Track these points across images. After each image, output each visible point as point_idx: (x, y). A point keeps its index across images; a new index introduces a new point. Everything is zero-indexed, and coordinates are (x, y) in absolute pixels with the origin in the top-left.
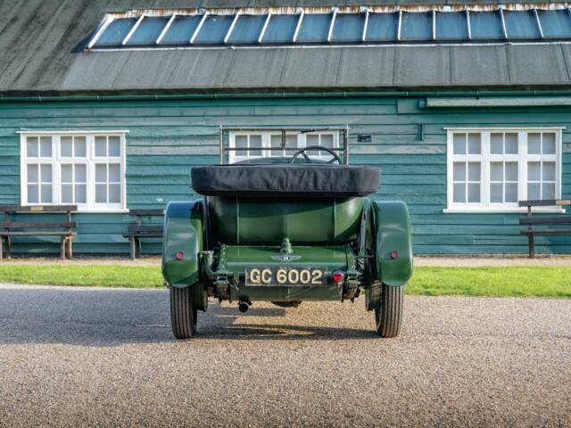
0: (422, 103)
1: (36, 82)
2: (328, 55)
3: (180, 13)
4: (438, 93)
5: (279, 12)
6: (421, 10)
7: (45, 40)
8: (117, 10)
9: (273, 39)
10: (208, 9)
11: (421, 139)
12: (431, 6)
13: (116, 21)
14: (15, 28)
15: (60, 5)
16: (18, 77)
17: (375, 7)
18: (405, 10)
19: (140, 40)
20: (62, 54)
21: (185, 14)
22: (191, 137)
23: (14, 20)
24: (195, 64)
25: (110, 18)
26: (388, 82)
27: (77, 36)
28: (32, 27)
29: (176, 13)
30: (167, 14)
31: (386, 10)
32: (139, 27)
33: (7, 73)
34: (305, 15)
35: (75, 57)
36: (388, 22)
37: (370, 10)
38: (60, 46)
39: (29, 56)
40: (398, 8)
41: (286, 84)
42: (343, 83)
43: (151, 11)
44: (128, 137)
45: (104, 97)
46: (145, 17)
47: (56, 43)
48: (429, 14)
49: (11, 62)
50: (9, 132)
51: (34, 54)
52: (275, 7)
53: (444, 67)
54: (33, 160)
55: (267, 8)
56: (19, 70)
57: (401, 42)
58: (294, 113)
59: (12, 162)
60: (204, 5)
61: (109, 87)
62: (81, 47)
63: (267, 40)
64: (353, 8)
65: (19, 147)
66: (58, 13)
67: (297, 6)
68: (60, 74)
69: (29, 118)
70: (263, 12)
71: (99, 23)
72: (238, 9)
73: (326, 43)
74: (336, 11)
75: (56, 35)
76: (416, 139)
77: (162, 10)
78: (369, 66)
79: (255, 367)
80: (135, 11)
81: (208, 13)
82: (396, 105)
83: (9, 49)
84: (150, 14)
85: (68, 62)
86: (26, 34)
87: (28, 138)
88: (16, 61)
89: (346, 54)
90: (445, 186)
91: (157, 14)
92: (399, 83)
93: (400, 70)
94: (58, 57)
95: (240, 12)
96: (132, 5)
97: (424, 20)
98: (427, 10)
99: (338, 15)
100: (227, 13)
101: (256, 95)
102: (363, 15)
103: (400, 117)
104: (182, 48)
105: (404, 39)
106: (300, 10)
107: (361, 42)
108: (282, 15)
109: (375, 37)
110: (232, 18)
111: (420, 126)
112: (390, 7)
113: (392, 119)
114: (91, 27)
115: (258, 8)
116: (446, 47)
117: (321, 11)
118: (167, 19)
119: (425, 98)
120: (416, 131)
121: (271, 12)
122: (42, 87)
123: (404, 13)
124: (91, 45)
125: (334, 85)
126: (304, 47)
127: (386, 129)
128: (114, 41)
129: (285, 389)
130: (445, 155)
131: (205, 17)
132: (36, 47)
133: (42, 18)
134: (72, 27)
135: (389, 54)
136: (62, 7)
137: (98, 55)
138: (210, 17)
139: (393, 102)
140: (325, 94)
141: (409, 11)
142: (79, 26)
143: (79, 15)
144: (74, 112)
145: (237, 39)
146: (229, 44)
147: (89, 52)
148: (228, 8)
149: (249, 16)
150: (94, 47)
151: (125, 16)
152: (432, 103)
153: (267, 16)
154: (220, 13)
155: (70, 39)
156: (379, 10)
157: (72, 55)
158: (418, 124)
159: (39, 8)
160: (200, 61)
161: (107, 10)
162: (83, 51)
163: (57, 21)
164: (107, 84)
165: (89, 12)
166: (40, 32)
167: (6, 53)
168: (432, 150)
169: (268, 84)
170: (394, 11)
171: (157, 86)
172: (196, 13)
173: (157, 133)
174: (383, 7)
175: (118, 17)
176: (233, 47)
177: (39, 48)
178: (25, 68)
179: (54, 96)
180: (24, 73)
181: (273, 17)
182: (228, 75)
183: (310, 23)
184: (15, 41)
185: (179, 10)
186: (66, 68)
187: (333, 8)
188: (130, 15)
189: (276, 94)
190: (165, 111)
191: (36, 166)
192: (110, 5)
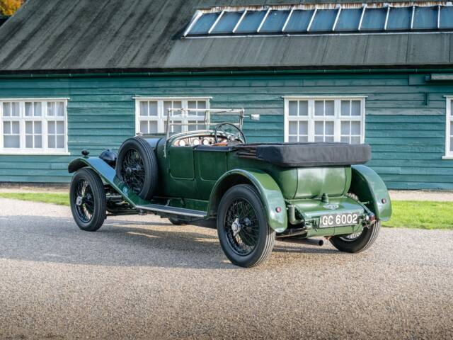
0: (427, 77)
1: (147, 61)
2: (358, 41)
3: (251, 9)
4: (440, 70)
5: (323, 7)
6: (429, 5)
7: (153, 30)
8: (206, 7)
9: (318, 29)
10: (271, 6)
11: (426, 104)
12: (437, 2)
13: (204, 15)
14: (132, 21)
15: (165, 3)
16: (134, 58)
17: (394, 3)
18: (417, 5)
19: (221, 30)
20: (165, 40)
21: (254, 9)
22: (257, 102)
23: (131, 15)
24: (260, 48)
25: (200, 13)
26: (402, 61)
27: (176, 27)
28: (144, 21)
29: (247, 9)
30: (241, 9)
31: (403, 6)
32: (221, 19)
33: (126, 55)
34: (342, 10)
35: (174, 43)
36: (404, 15)
37: (391, 5)
38: (164, 35)
39: (142, 42)
40: (412, 4)
41: (326, 63)
42: (369, 62)
43: (229, 8)
44: (211, 102)
45: (194, 73)
46: (225, 12)
47: (160, 33)
48: (435, 8)
49: (129, 47)
50: (127, 98)
51: (145, 41)
52: (320, 4)
53: (445, 49)
54: (144, 118)
55: (314, 5)
56: (135, 53)
57: (413, 31)
58: (332, 85)
59: (129, 120)
60: (268, 2)
61: (198, 65)
62: (178, 36)
63: (313, 29)
64: (378, 4)
65: (134, 108)
66: (163, 10)
67: (336, 3)
68: (163, 56)
69: (142, 88)
70: (311, 8)
71: (192, 17)
72: (292, 5)
73: (357, 31)
74: (366, 6)
75: (161, 26)
76: (423, 104)
77: (237, 7)
78: (389, 49)
79: (288, 290)
80: (218, 8)
81: (270, 9)
82: (408, 79)
83: (127, 37)
84: (228, 10)
85: (169, 47)
86: (140, 26)
87: (141, 102)
88: (132, 47)
89: (371, 40)
90: (444, 139)
91: (234, 10)
92: (411, 62)
93: (411, 52)
94: (163, 43)
95: (294, 8)
96: (216, 3)
97: (431, 12)
98: (434, 5)
99: (367, 10)
100: (285, 8)
101: (305, 71)
102: (385, 10)
103: (411, 88)
104: (251, 36)
105: (416, 28)
106: (338, 6)
107: (383, 31)
108: (325, 10)
109: (394, 27)
110: (288, 12)
111: (426, 95)
112: (406, 3)
113: (406, 89)
114: (185, 20)
115: (307, 5)
116: (447, 34)
117: (354, 7)
118: (241, 14)
119: (430, 73)
120: (423, 98)
121: (317, 7)
122: (151, 66)
123: (416, 7)
124: (186, 34)
125: (362, 63)
126: (340, 35)
127: (400, 97)
128: (202, 31)
129: (308, 309)
130: (445, 116)
131: (269, 11)
132: (146, 35)
133: (151, 14)
134: (172, 20)
135: (404, 40)
136: (166, 5)
137: (191, 41)
138: (272, 11)
139: (406, 76)
140: (355, 71)
141: (420, 6)
142: (178, 19)
143: (178, 11)
144: (173, 84)
145: (292, 29)
146: (285, 33)
147: (184, 39)
148: (285, 5)
149: (301, 11)
150: (188, 35)
151: (211, 12)
152: (435, 77)
153: (314, 10)
154: (279, 9)
155: (171, 30)
156: (397, 6)
157: (172, 41)
158: (424, 93)
159: (149, 6)
160: (264, 46)
161: (198, 7)
162: (180, 39)
163: (162, 15)
164: (196, 63)
165: (185, 9)
166: (150, 24)
167: (126, 40)
168: (434, 112)
169: (313, 63)
170: (409, 6)
171: (233, 64)
172: (262, 9)
173: (232, 99)
174: (401, 3)
175: (206, 12)
176: (289, 35)
177: (149, 36)
178: (139, 51)
179: (159, 72)
180: (138, 55)
181: (318, 11)
182: (284, 56)
183: (346, 15)
184: (133, 31)
185: (250, 6)
186: (168, 52)
187: (363, 5)
188: (214, 10)
189: (319, 71)
190: (238, 83)
191: (146, 122)
192: (200, 3)
